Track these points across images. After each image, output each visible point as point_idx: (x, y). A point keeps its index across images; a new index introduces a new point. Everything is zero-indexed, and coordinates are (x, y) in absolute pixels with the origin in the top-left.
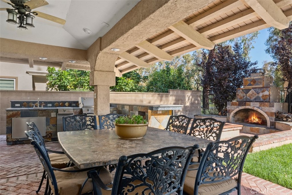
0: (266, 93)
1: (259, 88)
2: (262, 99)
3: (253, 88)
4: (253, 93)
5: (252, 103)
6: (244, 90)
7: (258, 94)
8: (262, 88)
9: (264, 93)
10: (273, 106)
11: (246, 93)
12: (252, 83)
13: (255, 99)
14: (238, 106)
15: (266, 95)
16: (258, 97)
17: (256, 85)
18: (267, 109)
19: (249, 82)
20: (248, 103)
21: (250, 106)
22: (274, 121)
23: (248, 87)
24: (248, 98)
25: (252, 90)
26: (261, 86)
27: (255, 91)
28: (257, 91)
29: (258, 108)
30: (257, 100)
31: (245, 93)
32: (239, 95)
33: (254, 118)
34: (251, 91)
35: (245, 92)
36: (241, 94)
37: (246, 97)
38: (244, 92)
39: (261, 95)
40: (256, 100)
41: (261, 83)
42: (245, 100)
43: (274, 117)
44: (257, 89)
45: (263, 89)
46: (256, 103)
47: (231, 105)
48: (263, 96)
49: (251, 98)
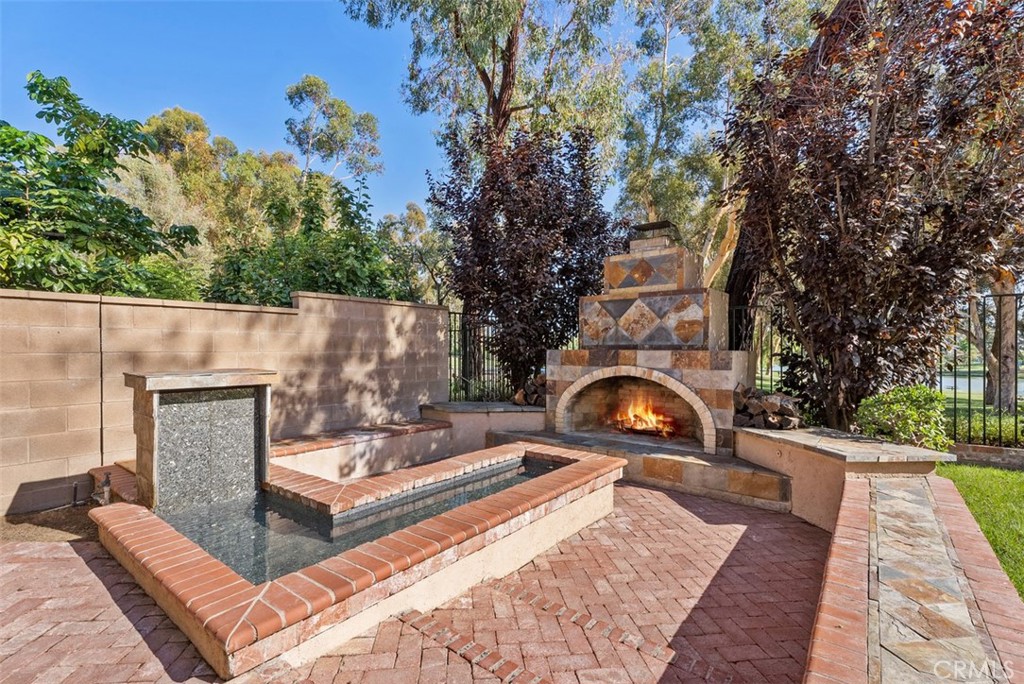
0: (694, 313)
1: (665, 293)
2: (675, 340)
3: (642, 295)
4: (642, 315)
5: (641, 355)
6: (610, 301)
7: (661, 317)
8: (675, 293)
9: (682, 313)
10: (727, 366)
11: (617, 316)
12: (637, 276)
13: (651, 337)
14: (587, 368)
15: (692, 323)
16: (662, 331)
17: (652, 283)
18: (703, 376)
19: (625, 273)
20: (627, 353)
21: (635, 365)
22: (729, 426)
23: (623, 290)
24: (625, 333)
25: (638, 302)
26: (672, 286)
27: (649, 305)
28: (657, 306)
29: (668, 372)
30: (657, 341)
31: (611, 314)
32: (590, 321)
33: (640, 410)
34: (633, 307)
35: (613, 310)
36: (596, 319)
37: (617, 331)
38: (608, 311)
39: (672, 321)
40: (655, 343)
41: (670, 274)
42: (612, 343)
43: (731, 412)
44: (659, 298)
45: (679, 298)
46: (658, 353)
47: (562, 364)
48: (681, 325)
49: (633, 334)
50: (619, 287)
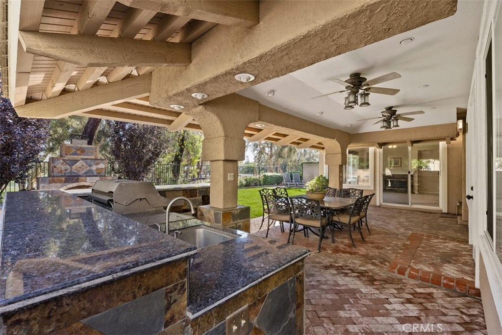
0: (102, 166)
1: (92, 159)
2: (97, 174)
3: (82, 159)
4: (83, 166)
5: (88, 179)
6: (67, 160)
7: (90, 167)
8: (94, 159)
9: (98, 166)
11: (71, 165)
12: (78, 152)
13: (86, 173)
14: (63, 184)
15: (101, 169)
16: (90, 171)
17: (85, 155)
19: (74, 150)
20: (82, 178)
21: (86, 182)
23: (72, 156)
24: (75, 171)
25: (81, 161)
26: (93, 157)
27: (85, 162)
28: (88, 163)
31: (68, 165)
32: (57, 166)
34: (79, 163)
35: (69, 163)
36: (61, 166)
37: (71, 170)
38: (67, 163)
39: (94, 168)
40: (88, 174)
41: (92, 153)
42: (69, 175)
44: (89, 161)
45: (97, 161)
47: (50, 183)
48: (97, 169)
49: (79, 171)
50: (71, 155)
